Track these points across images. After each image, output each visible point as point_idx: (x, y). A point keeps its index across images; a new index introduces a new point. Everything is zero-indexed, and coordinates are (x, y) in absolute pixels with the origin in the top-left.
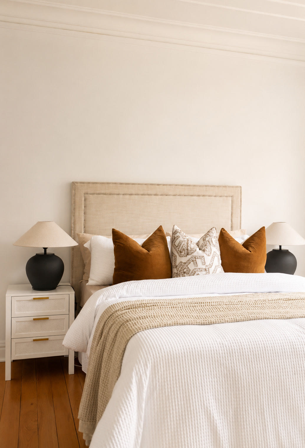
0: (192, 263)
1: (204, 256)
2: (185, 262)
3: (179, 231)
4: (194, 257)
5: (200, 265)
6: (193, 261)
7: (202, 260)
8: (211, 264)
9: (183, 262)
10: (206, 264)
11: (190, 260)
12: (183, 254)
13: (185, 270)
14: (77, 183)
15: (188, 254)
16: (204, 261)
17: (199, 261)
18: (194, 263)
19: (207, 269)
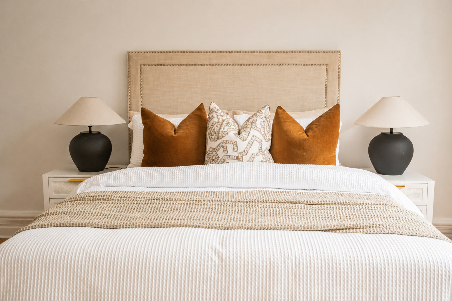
0: (222, 148)
1: (236, 141)
2: (215, 148)
3: (216, 110)
4: (225, 141)
5: (230, 151)
6: (223, 147)
7: (233, 145)
8: (245, 151)
9: (213, 148)
10: (239, 151)
11: (220, 145)
12: (213, 137)
13: (214, 158)
14: (131, 52)
15: (218, 139)
16: (237, 146)
17: (230, 147)
18: (224, 150)
19: (240, 157)
